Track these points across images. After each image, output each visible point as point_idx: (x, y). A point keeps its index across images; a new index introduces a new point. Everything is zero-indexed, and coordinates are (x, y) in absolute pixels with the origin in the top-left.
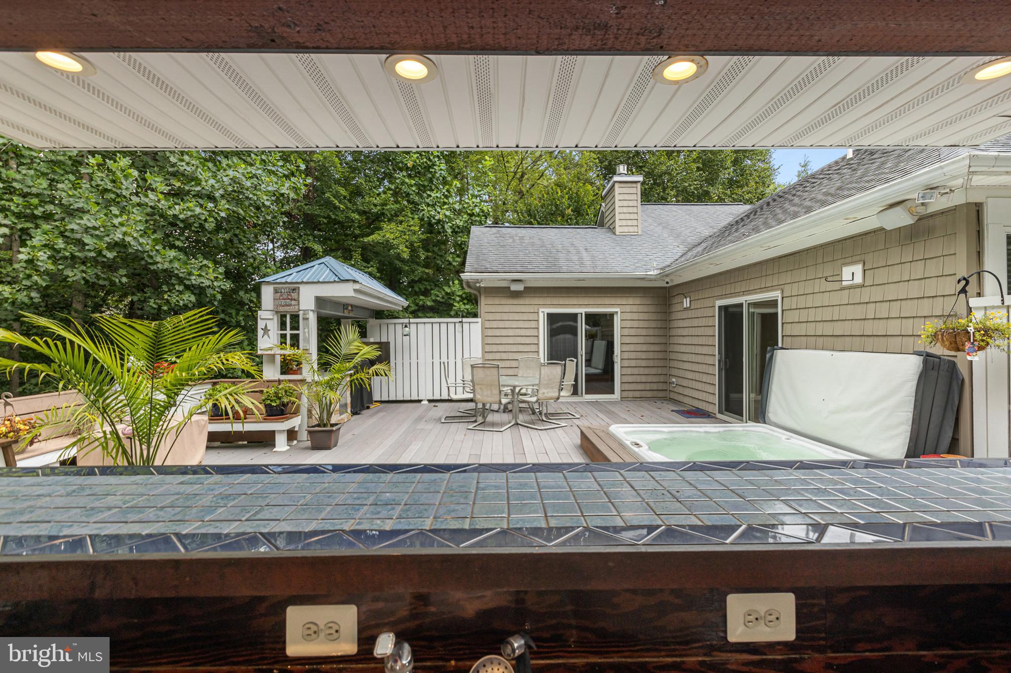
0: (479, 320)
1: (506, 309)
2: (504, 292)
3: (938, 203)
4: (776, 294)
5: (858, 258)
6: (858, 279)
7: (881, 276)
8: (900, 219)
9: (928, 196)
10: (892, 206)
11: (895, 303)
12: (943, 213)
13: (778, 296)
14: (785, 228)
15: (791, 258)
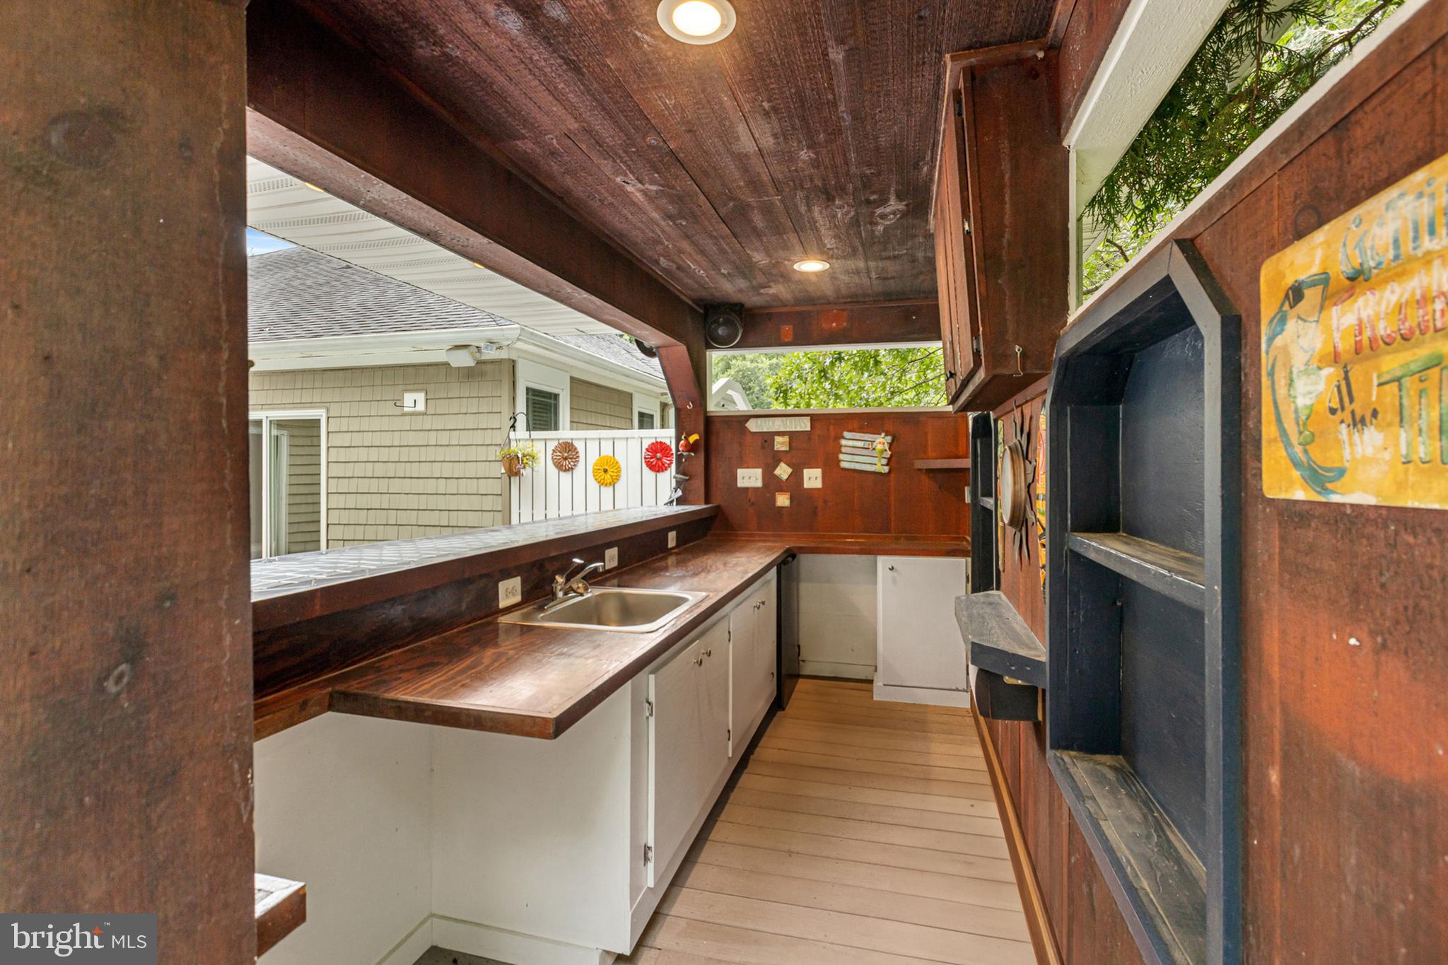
3: (490, 354)
4: (319, 413)
5: (420, 386)
6: (421, 407)
7: (443, 406)
8: (463, 360)
9: (489, 348)
10: (457, 347)
11: (454, 432)
12: (493, 362)
13: (322, 416)
14: (347, 341)
15: (349, 373)
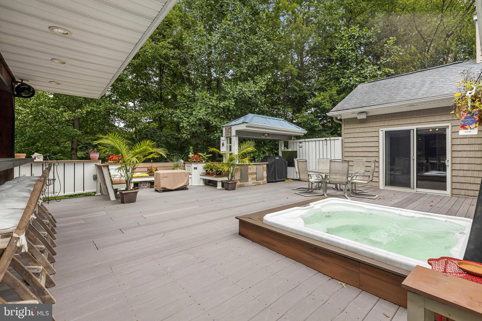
0: (340, 138)
1: (357, 130)
2: (353, 121)
